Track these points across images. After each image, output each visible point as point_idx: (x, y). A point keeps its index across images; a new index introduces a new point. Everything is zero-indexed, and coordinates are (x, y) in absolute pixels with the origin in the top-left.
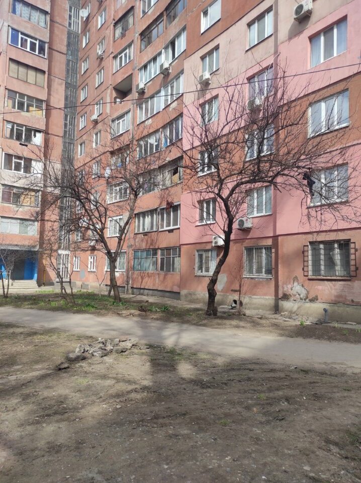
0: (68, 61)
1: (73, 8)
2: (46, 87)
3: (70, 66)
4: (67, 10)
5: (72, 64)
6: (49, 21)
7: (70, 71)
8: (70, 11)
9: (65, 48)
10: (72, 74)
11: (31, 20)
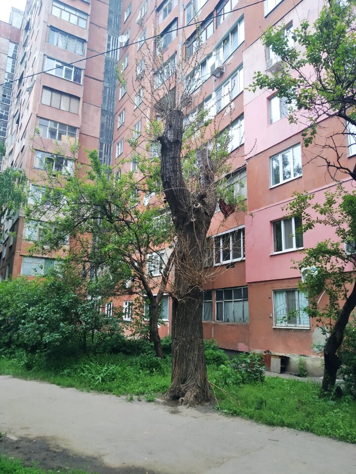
0: (106, 88)
1: (112, 37)
2: (80, 113)
3: (108, 93)
4: (106, 39)
5: (109, 91)
6: (86, 49)
7: (107, 98)
8: (109, 40)
9: (103, 76)
10: (108, 102)
11: (68, 49)
